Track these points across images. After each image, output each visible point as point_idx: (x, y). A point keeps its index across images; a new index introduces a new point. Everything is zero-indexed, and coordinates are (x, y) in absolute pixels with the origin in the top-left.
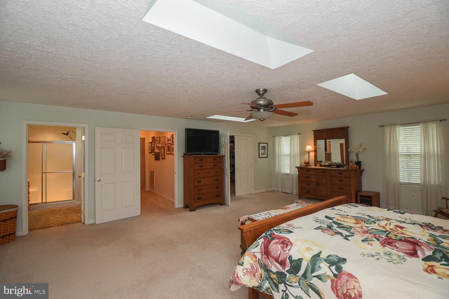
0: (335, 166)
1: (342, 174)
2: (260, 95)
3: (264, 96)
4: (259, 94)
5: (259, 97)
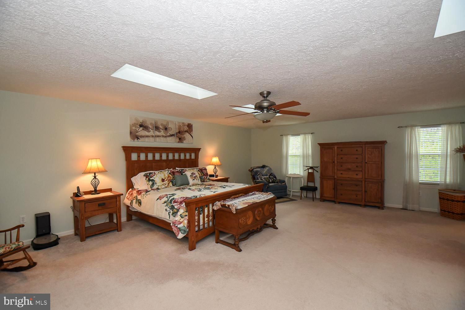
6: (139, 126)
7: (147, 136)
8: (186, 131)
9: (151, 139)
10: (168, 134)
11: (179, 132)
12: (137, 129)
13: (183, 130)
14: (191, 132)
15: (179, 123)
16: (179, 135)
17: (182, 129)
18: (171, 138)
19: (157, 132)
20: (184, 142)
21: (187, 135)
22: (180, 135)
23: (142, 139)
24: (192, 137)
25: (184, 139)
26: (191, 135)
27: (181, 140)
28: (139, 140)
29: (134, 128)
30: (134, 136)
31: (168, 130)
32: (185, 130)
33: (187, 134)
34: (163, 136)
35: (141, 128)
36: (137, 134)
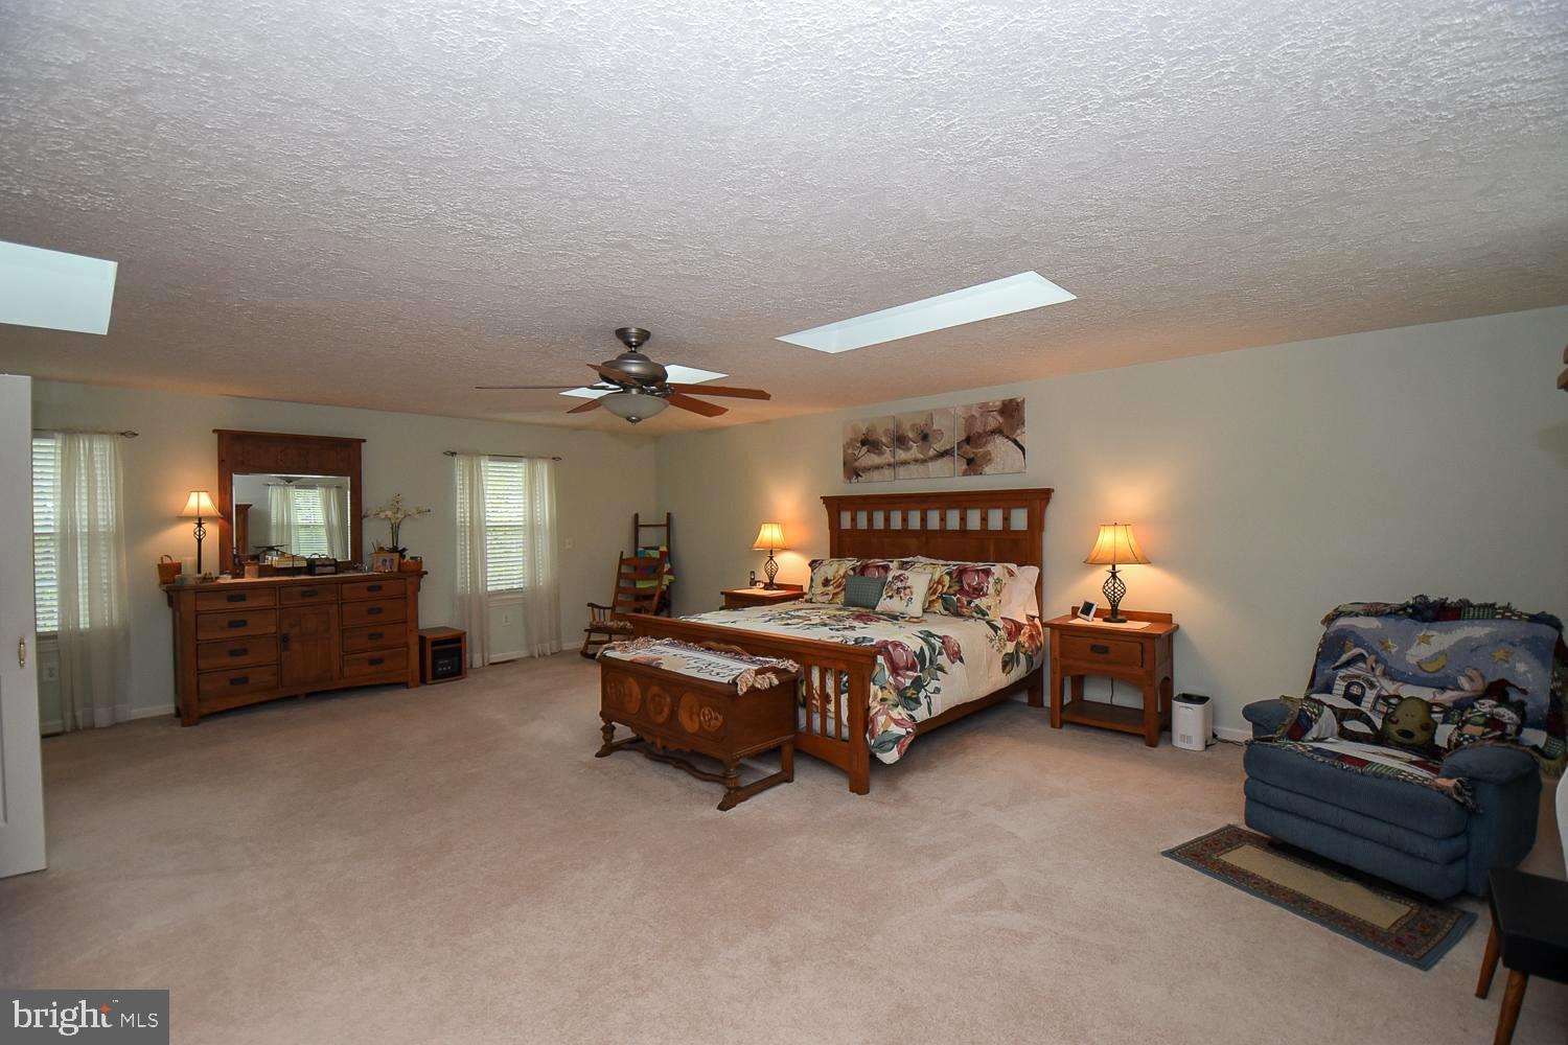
0: (332, 569)
1: (379, 588)
2: (631, 346)
3: (641, 351)
4: (629, 344)
5: (625, 350)
6: (859, 445)
7: (878, 467)
8: (993, 432)
9: (887, 472)
10: (932, 452)
11: (968, 440)
12: (856, 453)
13: (981, 431)
14: (1014, 430)
15: (969, 407)
16: (968, 447)
17: (978, 428)
18: (940, 463)
19: (901, 452)
20: (987, 469)
21: (1000, 447)
22: (971, 449)
23: (865, 476)
24: (1022, 448)
25: (987, 458)
26: (1016, 442)
27: (973, 465)
28: (860, 478)
29: (850, 451)
30: (852, 471)
31: (930, 439)
32: (989, 428)
33: (999, 440)
34: (916, 461)
35: (865, 449)
36: (857, 464)
